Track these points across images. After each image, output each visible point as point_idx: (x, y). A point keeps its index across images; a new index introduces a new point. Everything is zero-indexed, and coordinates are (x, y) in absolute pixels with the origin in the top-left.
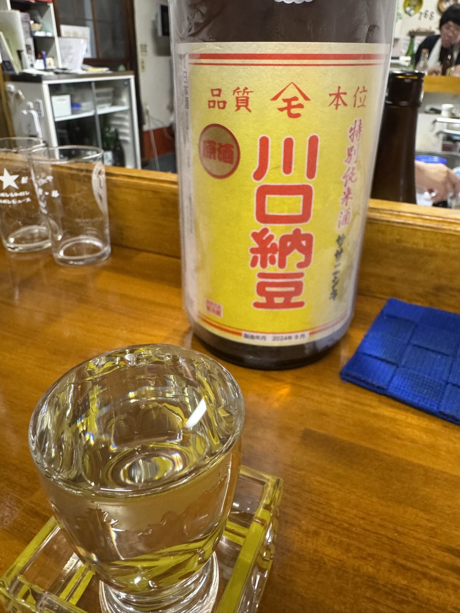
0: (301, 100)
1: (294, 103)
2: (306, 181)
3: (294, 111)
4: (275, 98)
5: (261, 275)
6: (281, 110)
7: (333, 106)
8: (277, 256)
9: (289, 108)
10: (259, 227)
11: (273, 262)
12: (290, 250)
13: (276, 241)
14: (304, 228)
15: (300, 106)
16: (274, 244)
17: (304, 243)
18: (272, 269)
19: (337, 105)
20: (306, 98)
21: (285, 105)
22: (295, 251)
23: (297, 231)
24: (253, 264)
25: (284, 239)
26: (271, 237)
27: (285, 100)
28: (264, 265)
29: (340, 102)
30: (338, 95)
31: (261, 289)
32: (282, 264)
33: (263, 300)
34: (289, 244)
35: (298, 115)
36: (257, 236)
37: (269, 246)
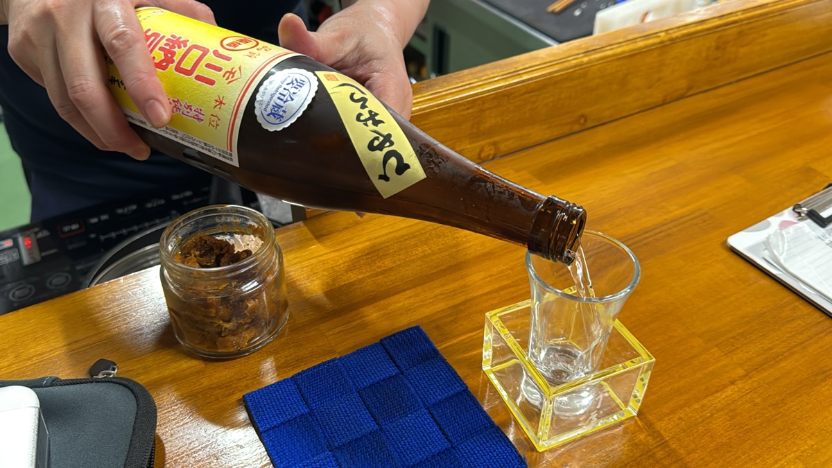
0: (230, 79)
1: (231, 75)
2: (194, 75)
3: (227, 75)
4: (240, 68)
5: (163, 37)
6: (232, 69)
7: (217, 98)
8: (168, 47)
9: (231, 72)
10: (189, 44)
11: (166, 45)
12: (165, 55)
13: (176, 50)
14: (172, 66)
15: (227, 79)
16: (175, 47)
17: (164, 64)
18: (162, 44)
19: (216, 101)
20: (229, 83)
21: (233, 71)
22: (163, 58)
23: (173, 61)
24: (173, 36)
25: (174, 54)
26: (179, 47)
27: (235, 71)
28: (167, 40)
29: (218, 103)
30: (221, 103)
31: (156, 35)
32: (161, 49)
33: (149, 34)
34: (169, 55)
35: (224, 76)
36: (185, 43)
37: (176, 45)
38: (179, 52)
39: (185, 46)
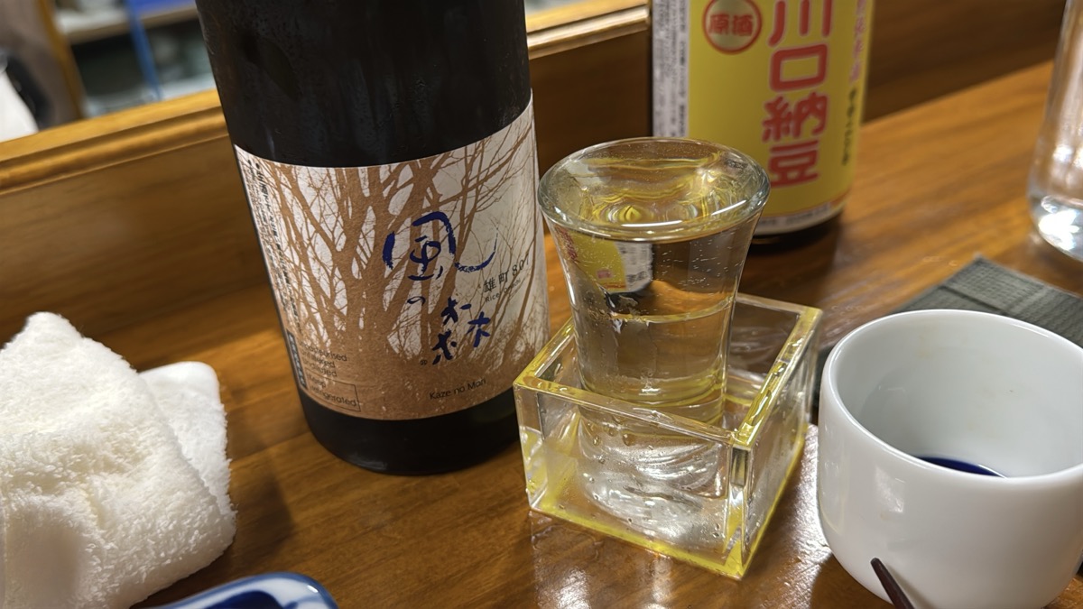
2: (822, 40)
5: (775, 149)
8: (792, 125)
10: (773, 95)
11: (787, 130)
12: (805, 116)
13: (792, 108)
14: (820, 89)
16: (790, 113)
17: (819, 106)
18: (787, 140)
22: (811, 117)
23: (814, 94)
24: (766, 137)
25: (801, 104)
26: (786, 105)
28: (777, 139)
31: (773, 166)
32: (798, 133)
33: (775, 177)
34: (805, 110)
36: (771, 107)
37: (784, 115)
38: (793, 97)
39: (780, 99)
